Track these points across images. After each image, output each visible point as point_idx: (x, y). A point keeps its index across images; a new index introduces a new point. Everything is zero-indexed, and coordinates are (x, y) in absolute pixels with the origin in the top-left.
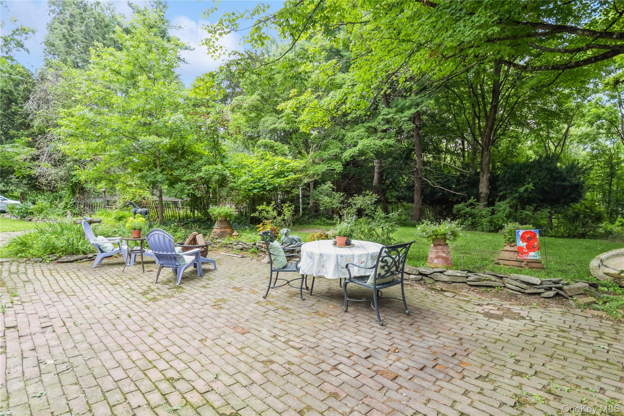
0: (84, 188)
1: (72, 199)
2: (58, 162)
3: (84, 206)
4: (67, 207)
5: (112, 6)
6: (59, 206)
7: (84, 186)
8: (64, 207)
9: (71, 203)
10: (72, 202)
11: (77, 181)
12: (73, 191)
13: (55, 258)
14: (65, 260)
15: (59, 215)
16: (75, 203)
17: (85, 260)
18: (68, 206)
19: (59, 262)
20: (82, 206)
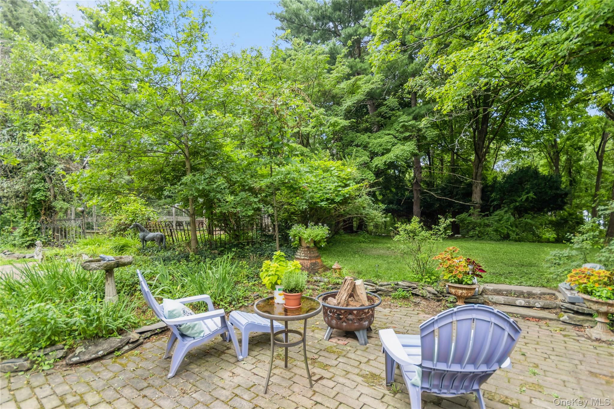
0: (54, 207)
1: (35, 223)
2: (11, 172)
3: (54, 232)
4: (27, 234)
5: (55, 7)
6: (16, 233)
7: (53, 204)
8: (23, 235)
9: (33, 228)
10: (35, 227)
11: (43, 198)
12: (35, 211)
13: (61, 354)
14: (86, 357)
15: (14, 245)
16: (39, 229)
17: (126, 348)
18: (30, 233)
19: (71, 365)
20: (51, 232)
